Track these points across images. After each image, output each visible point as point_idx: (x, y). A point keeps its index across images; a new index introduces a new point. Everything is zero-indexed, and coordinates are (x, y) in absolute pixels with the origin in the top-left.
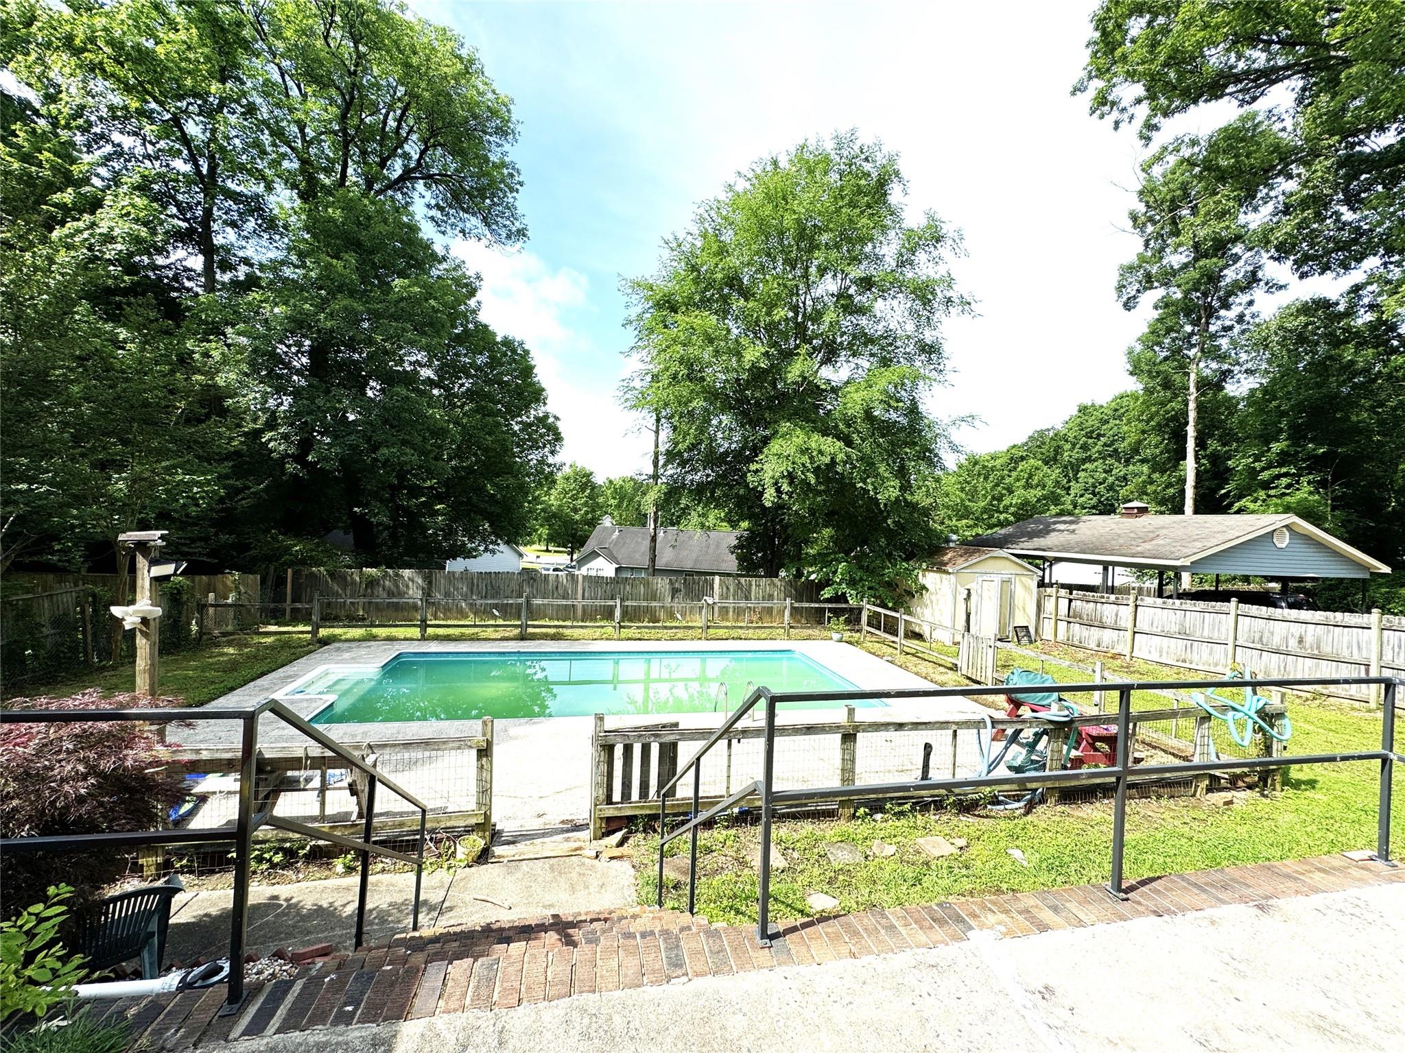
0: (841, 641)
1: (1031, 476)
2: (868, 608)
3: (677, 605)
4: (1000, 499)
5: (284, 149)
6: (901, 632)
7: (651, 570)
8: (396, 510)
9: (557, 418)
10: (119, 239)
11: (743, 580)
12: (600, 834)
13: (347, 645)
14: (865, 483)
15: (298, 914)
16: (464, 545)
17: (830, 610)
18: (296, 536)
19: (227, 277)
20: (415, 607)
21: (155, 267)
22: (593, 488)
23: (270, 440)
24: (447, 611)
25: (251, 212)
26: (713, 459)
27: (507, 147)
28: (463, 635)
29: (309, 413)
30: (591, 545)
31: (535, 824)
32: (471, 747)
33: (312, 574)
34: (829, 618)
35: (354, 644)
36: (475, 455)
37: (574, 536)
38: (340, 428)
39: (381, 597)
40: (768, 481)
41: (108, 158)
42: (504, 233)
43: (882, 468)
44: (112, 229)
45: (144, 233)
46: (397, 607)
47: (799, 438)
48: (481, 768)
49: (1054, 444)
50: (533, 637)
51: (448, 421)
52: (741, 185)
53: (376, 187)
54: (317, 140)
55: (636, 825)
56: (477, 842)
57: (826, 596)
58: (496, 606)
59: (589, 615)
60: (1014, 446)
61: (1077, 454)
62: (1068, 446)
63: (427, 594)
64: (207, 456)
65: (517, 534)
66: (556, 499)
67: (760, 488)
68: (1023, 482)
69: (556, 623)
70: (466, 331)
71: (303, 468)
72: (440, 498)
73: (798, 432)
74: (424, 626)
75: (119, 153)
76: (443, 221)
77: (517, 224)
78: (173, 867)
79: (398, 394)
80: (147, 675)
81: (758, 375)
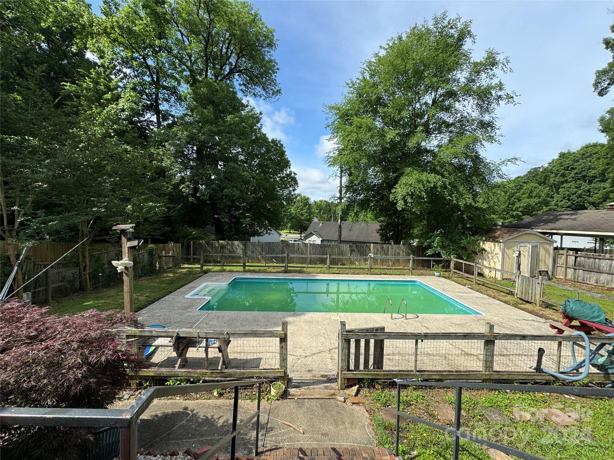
0: (439, 276)
1: (531, 192)
2: (454, 259)
3: (353, 257)
4: (513, 204)
5: (184, 67)
6: (476, 273)
7: (339, 241)
8: (232, 216)
9: (295, 174)
10: (127, 110)
11: (384, 246)
12: (344, 387)
13: (214, 274)
14: (451, 196)
15: (197, 421)
16: (257, 230)
17: (434, 261)
18: (193, 227)
19: (165, 123)
20: (240, 257)
21: (140, 122)
22: (310, 205)
23: (183, 188)
24: (253, 259)
25: (172, 94)
26: (369, 188)
27: (272, 52)
28: (260, 270)
29: (197, 176)
30: (310, 230)
31: (308, 377)
32: (277, 337)
33: (200, 243)
34: (433, 265)
35: (217, 273)
36: (262, 192)
37: (301, 226)
38: (209, 182)
39: (227, 253)
40: (399, 197)
41: (122, 79)
42: (271, 92)
43: (461, 189)
44: (124, 106)
45: (135, 106)
46: (233, 257)
47: (416, 175)
48: (282, 348)
49: (544, 175)
50: (290, 272)
51: (250, 178)
52: (383, 53)
53: (219, 78)
54: (195, 62)
55: (364, 383)
56: (281, 386)
57: (430, 254)
58: (273, 257)
59: (313, 262)
60: (519, 177)
61: (559, 179)
62: (553, 175)
63: (245, 252)
64: (158, 195)
65: (280, 225)
66: (294, 210)
67: (395, 201)
68: (527, 195)
69: (300, 265)
70: (256, 137)
71: (195, 199)
72: (248, 211)
73: (416, 172)
74: (244, 266)
75: (126, 76)
76: (246, 91)
77: (277, 88)
78: (143, 385)
79: (231, 166)
80: (128, 294)
81: (394, 145)
